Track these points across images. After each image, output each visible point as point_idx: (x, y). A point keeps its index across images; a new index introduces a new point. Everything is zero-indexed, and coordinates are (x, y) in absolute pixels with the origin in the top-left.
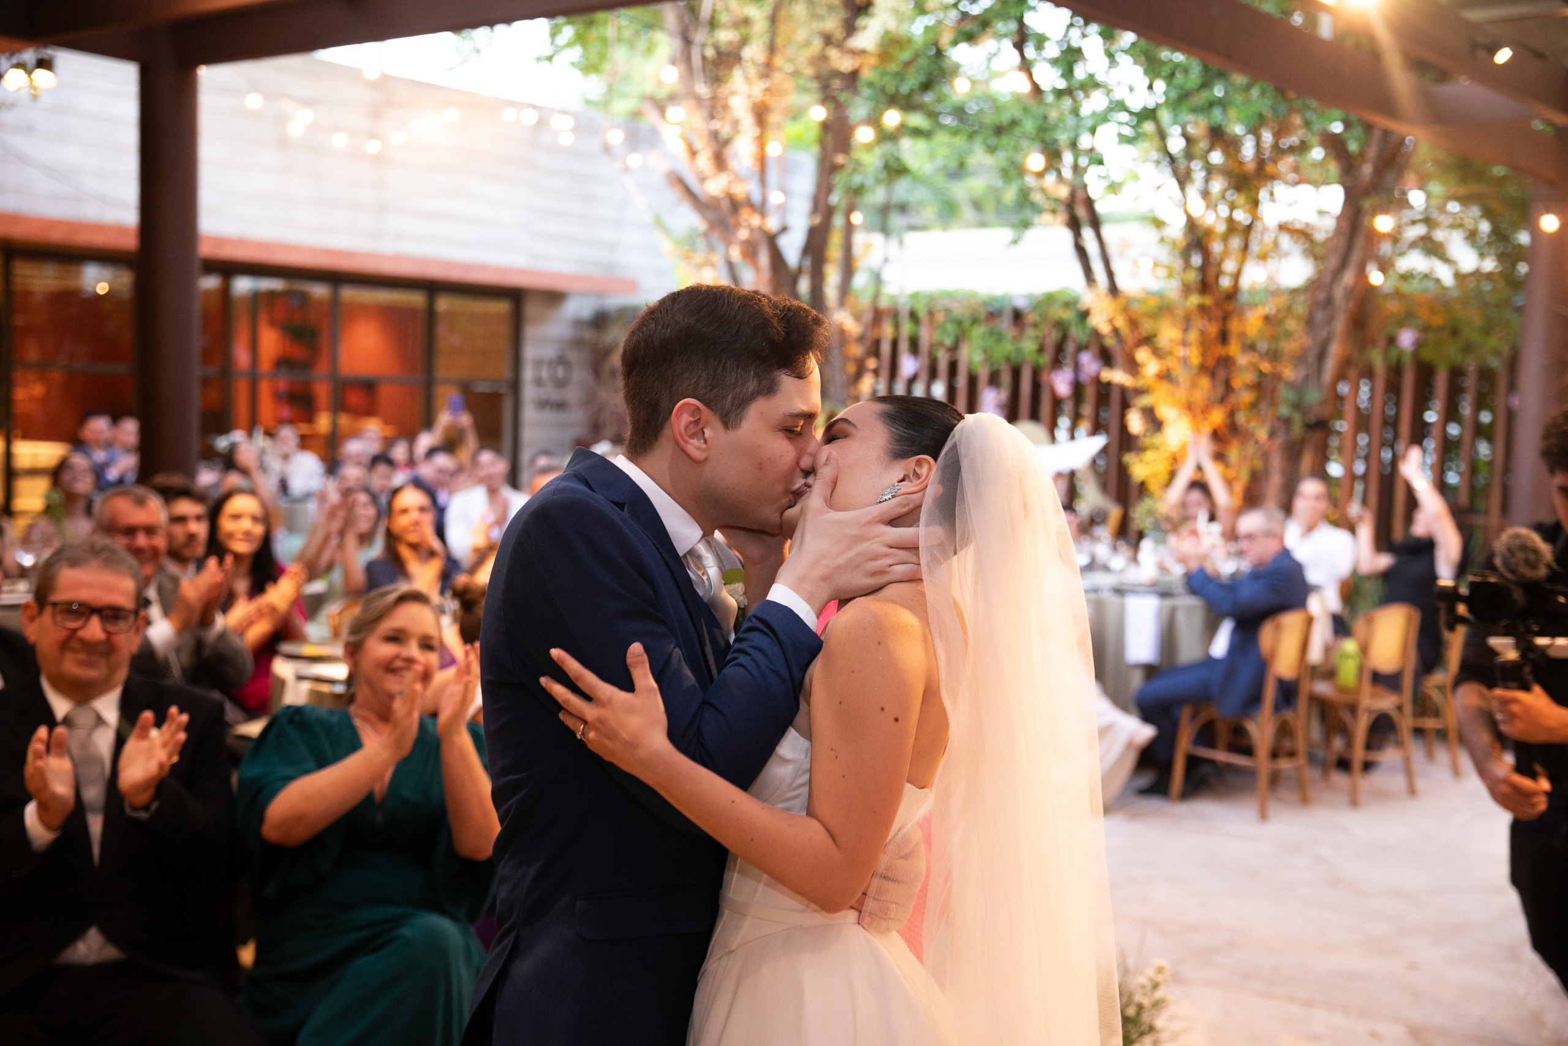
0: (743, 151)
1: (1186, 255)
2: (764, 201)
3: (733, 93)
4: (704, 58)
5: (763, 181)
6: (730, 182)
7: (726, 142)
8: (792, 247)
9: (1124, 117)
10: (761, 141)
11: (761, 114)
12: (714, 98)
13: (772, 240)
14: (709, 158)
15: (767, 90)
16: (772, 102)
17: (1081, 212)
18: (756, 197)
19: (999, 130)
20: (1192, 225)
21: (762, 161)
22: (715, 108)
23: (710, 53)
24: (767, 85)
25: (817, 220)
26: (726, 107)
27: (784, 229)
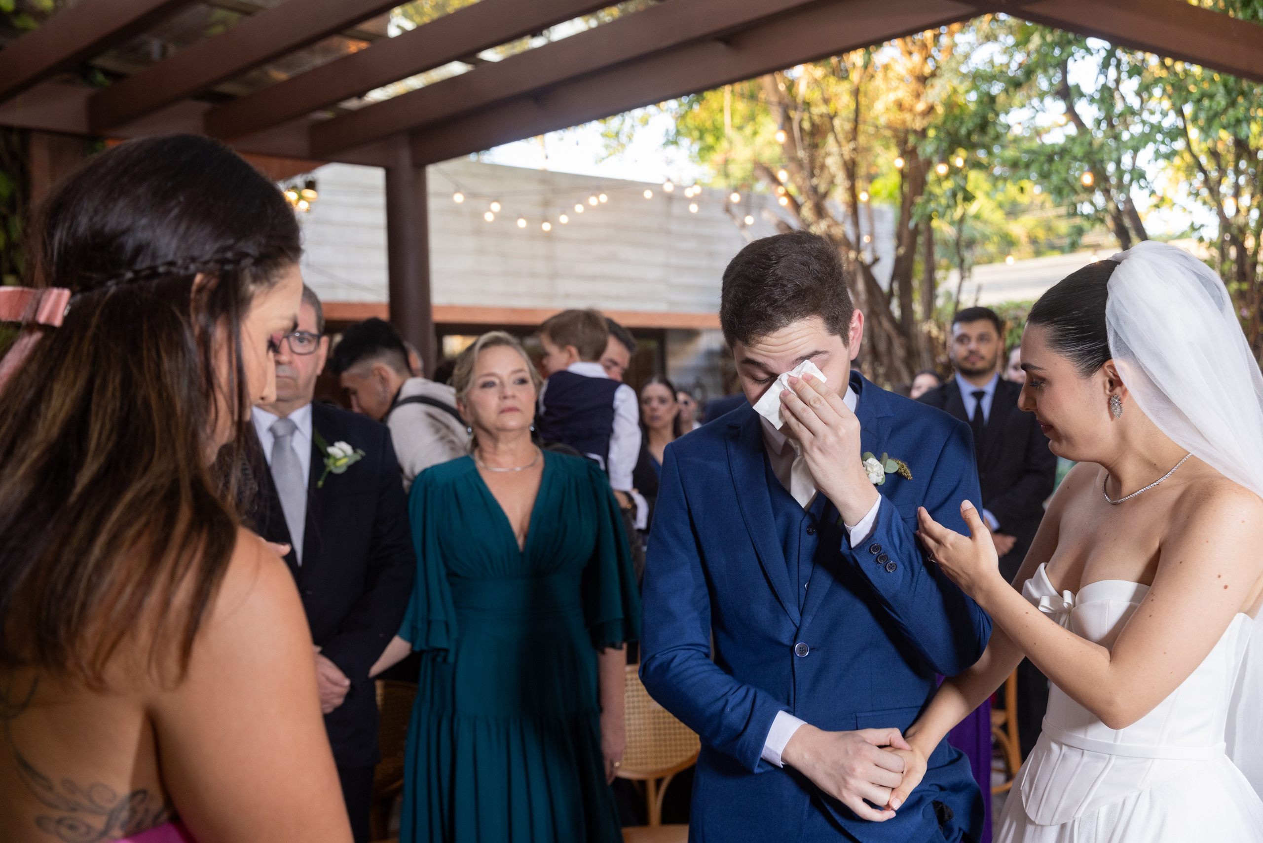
0: (838, 201)
1: (1222, 248)
2: (858, 238)
3: (828, 154)
4: (801, 129)
5: (856, 223)
6: (829, 227)
7: (825, 195)
8: (883, 274)
9: (1159, 137)
10: (853, 192)
11: (851, 170)
12: (812, 160)
13: (866, 270)
14: (810, 209)
15: (854, 150)
16: (859, 159)
17: (1127, 222)
18: (851, 237)
19: (1050, 159)
20: (1225, 224)
21: (854, 205)
22: (813, 168)
23: (806, 125)
24: (854, 146)
25: (902, 251)
26: (823, 167)
27: (876, 260)
